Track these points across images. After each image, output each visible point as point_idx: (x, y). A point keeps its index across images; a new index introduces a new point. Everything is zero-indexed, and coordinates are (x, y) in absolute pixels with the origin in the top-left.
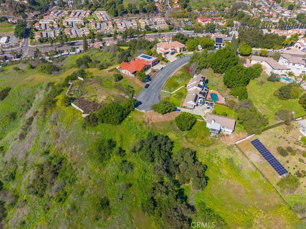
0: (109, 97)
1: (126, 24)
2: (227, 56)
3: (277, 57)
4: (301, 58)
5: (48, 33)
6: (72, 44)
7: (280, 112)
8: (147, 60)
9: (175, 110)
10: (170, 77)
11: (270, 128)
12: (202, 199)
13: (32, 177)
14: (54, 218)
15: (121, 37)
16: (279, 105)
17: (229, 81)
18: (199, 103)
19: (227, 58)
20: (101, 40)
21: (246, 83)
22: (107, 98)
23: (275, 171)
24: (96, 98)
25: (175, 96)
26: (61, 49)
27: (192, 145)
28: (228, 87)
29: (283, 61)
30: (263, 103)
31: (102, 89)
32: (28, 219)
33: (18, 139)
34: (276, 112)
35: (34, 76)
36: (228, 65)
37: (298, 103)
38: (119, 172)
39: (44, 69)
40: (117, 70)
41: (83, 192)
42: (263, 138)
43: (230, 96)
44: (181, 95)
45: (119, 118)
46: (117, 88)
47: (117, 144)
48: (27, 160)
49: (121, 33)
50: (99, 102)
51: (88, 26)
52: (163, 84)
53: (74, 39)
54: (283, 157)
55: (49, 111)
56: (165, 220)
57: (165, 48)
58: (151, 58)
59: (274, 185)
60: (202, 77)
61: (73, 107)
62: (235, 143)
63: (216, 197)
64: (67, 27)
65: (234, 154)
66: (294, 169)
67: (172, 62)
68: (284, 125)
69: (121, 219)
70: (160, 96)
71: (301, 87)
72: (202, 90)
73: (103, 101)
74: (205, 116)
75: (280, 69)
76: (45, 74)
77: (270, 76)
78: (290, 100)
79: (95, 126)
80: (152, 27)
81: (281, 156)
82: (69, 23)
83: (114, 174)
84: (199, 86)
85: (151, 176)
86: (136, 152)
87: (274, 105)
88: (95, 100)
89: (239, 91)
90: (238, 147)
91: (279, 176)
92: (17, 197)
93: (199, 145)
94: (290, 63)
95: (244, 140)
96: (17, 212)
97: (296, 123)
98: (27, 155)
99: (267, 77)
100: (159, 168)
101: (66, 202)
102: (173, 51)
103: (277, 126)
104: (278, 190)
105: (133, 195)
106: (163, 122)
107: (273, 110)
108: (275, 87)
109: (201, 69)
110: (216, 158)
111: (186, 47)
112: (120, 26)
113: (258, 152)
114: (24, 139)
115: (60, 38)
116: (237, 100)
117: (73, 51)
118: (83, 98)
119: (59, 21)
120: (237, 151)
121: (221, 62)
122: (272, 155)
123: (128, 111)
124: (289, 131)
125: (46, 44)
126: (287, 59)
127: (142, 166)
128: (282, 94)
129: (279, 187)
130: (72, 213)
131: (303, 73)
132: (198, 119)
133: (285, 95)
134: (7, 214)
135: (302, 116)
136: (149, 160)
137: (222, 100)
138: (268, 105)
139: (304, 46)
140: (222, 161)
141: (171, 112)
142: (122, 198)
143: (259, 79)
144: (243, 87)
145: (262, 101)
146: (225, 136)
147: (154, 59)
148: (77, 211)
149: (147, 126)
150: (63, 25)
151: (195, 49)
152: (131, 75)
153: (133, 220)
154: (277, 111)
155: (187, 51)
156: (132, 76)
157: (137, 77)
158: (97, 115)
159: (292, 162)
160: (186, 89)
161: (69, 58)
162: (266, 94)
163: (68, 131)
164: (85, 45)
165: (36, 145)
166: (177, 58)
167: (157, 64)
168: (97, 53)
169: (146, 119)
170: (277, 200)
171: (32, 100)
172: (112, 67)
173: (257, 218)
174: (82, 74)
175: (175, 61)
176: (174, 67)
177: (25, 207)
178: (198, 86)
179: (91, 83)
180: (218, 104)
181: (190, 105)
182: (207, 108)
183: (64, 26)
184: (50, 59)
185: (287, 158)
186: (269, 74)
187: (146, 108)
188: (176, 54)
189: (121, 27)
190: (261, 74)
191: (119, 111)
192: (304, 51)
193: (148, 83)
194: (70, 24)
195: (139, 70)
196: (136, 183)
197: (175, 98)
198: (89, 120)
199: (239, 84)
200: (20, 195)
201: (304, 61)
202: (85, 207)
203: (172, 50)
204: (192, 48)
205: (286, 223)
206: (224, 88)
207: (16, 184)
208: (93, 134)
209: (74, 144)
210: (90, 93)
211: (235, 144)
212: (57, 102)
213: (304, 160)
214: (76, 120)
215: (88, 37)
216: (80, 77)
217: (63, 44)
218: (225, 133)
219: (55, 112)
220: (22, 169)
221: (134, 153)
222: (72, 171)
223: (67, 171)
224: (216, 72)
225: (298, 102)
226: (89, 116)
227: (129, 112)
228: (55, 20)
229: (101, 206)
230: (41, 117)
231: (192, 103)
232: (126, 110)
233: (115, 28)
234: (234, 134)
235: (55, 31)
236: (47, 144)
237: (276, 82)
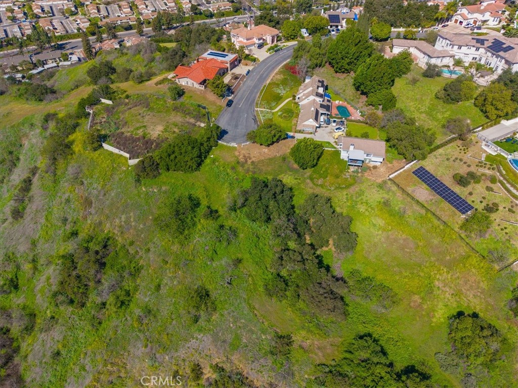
0: (168, 128)
1: (155, 5)
2: (357, 41)
3: (432, 39)
4: (470, 37)
5: (8, 29)
6: (61, 47)
7: (448, 122)
8: (220, 59)
9: (287, 137)
10: (265, 86)
11: (438, 147)
12: (353, 267)
13: (55, 278)
14: (116, 334)
15: (151, 28)
16: (446, 112)
17: (364, 82)
18: (323, 123)
19: (357, 45)
20: (115, 37)
21: (391, 84)
22: (165, 129)
23: (454, 209)
24: (146, 131)
25: (280, 116)
26: (41, 57)
27: (322, 190)
28: (363, 93)
29: (443, 44)
30: (421, 113)
31: (151, 114)
32: (64, 346)
33: (10, 220)
34: (442, 123)
35: (9, 107)
36: (358, 57)
37: (474, 107)
38: (216, 244)
39: (26, 93)
40: (171, 80)
41: (159, 286)
42: (430, 164)
43: (368, 108)
44: (291, 113)
45: (196, 159)
46: (178, 111)
47: (201, 202)
48: (35, 253)
49: (149, 23)
50: (154, 137)
51: (84, 13)
52: (255, 97)
53: (62, 38)
54: (463, 188)
55: (61, 163)
56: (307, 302)
57: (248, 37)
58: (227, 55)
59: (457, 229)
60: (319, 81)
61: (107, 150)
62: (388, 177)
63: (374, 260)
64: (43, 16)
65: (391, 194)
66: (481, 202)
67: (264, 61)
68: (458, 140)
69: (235, 314)
70: (256, 119)
71: (475, 82)
72: (323, 101)
73: (159, 135)
74: (335, 142)
75: (440, 57)
76: (30, 102)
77: (425, 69)
78: (460, 103)
79: (155, 177)
80: (203, 8)
81: (460, 187)
82: (46, 9)
83: (207, 248)
84: (318, 95)
85: (269, 243)
86: (236, 211)
87: (439, 114)
88: (145, 133)
89: (383, 97)
90: (395, 182)
91: (462, 216)
92: (33, 316)
93: (332, 189)
94: (455, 46)
95: (401, 170)
96: (41, 339)
97: (475, 136)
98: (34, 244)
99: (422, 71)
100: (284, 227)
101: (132, 305)
102: (261, 41)
103: (448, 144)
104: (463, 235)
105: (247, 274)
106: (270, 159)
107: (437, 120)
108: (436, 86)
109: (313, 68)
110: (362, 203)
111: (281, 34)
112: (144, 9)
113: (425, 186)
114: (22, 217)
115: (36, 37)
116: (379, 113)
117: (65, 60)
118: (123, 133)
119: (24, 5)
120: (394, 188)
121: (348, 53)
122: (447, 187)
123: (208, 146)
124: (467, 149)
125: (9, 51)
126: (450, 39)
127: (251, 230)
128: (448, 95)
129: (463, 231)
130: (147, 322)
131: (474, 61)
132: (327, 147)
133: (453, 96)
134: (19, 347)
135: (482, 126)
136: (262, 218)
137: (356, 115)
138: (429, 114)
139: (467, 19)
140: (372, 206)
141: (280, 142)
142: (230, 281)
143: (409, 76)
144: (387, 91)
145: (419, 109)
146: (372, 169)
147: (231, 57)
148: (155, 317)
149: (244, 168)
150: (35, 13)
151: (296, 36)
152: (197, 87)
153: (255, 312)
154: (444, 122)
155: (283, 41)
156: (201, 88)
157: (209, 90)
158: (157, 158)
159: (478, 194)
160: (297, 103)
161: (64, 72)
162: (423, 98)
163: (107, 192)
164: (86, 48)
165: (49, 225)
166: (270, 53)
167: (237, 65)
168: (117, 58)
169: (241, 157)
170: (463, 250)
171: (17, 150)
172: (158, 78)
173: (438, 279)
174: (108, 93)
175: (268, 58)
176: (268, 68)
177: (54, 328)
178: (316, 95)
179: (129, 107)
180: (352, 121)
181: (308, 126)
182: (337, 129)
183: (36, 15)
184: (23, 77)
185: (469, 188)
186: (424, 66)
187: (236, 139)
188: (266, 47)
189: (146, 11)
190: (412, 67)
191: (193, 148)
192: (468, 27)
193: (230, 98)
194: (48, 11)
195: (211, 77)
196: (248, 256)
197: (282, 118)
198: (145, 167)
199: (381, 86)
200: (37, 312)
201: (475, 41)
202: (167, 308)
203: (259, 40)
204: (292, 35)
205: (479, 279)
206: (356, 96)
207: (24, 296)
208: (155, 190)
209: (123, 212)
210: (133, 124)
211: (390, 179)
212: (74, 146)
213: (494, 188)
214: (118, 171)
215: (89, 32)
216: (105, 98)
217: (42, 48)
218: (372, 164)
219: (73, 163)
220: (31, 268)
221: (234, 212)
222: (130, 257)
223: (121, 257)
224: (340, 71)
225: (473, 104)
226: (143, 162)
227: (209, 149)
228: (16, 3)
229: (199, 299)
230: (47, 175)
231: (311, 122)
232: (205, 145)
233: (135, 14)
234: (385, 165)
235: (21, 24)
236: (70, 220)
237: (436, 77)
